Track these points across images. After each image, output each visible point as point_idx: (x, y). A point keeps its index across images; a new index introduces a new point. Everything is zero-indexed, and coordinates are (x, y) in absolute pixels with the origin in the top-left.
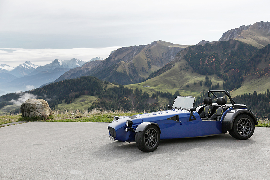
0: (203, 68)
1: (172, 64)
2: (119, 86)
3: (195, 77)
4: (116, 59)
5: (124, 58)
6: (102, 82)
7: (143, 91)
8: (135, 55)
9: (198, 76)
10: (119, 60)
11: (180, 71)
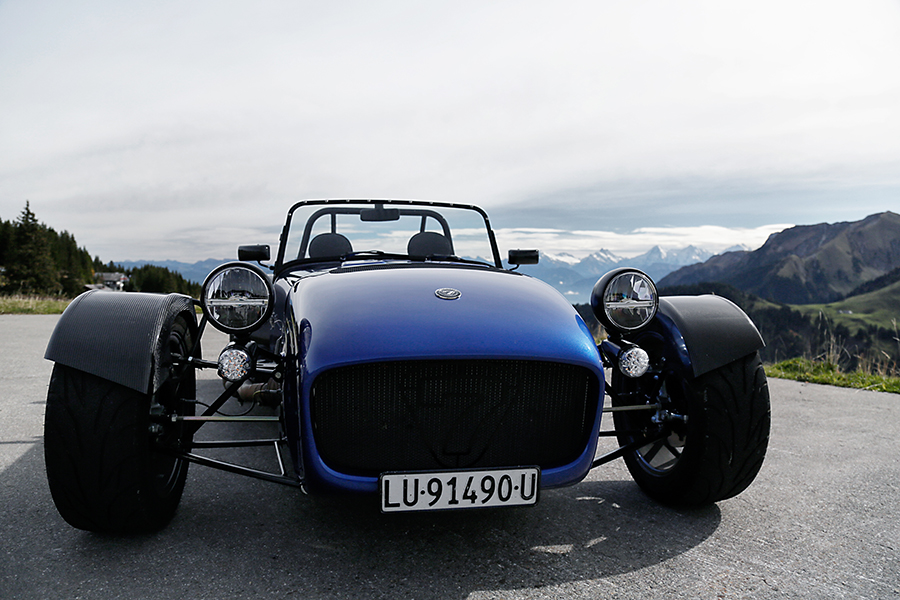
2: (779, 307)
4: (780, 249)
5: (796, 248)
6: (743, 296)
7: (837, 321)
8: (825, 242)
10: (786, 253)
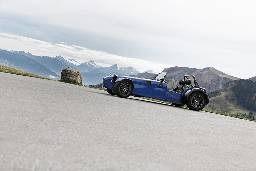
5: (175, 76)
9: (242, 109)
10: (170, 77)
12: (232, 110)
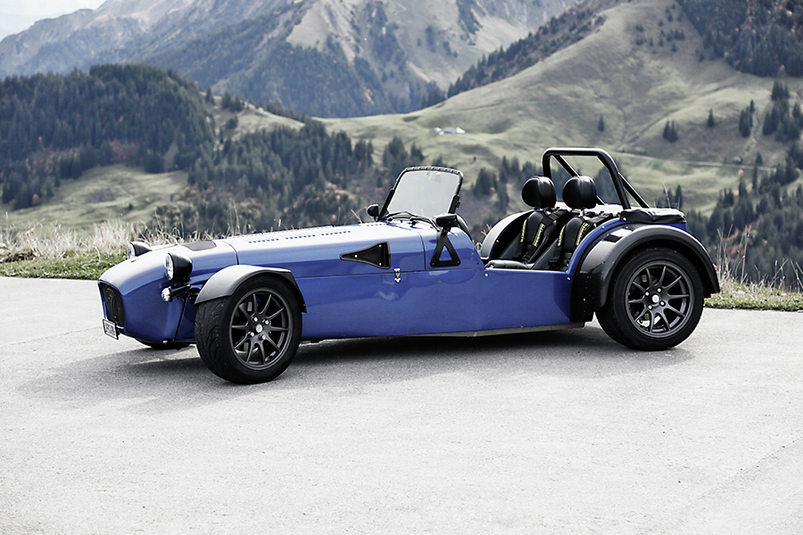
0: (758, 39)
1: (590, 13)
2: (298, 126)
3: (714, 86)
6: (209, 99)
9: (730, 80)
11: (632, 54)
12: (675, 96)
